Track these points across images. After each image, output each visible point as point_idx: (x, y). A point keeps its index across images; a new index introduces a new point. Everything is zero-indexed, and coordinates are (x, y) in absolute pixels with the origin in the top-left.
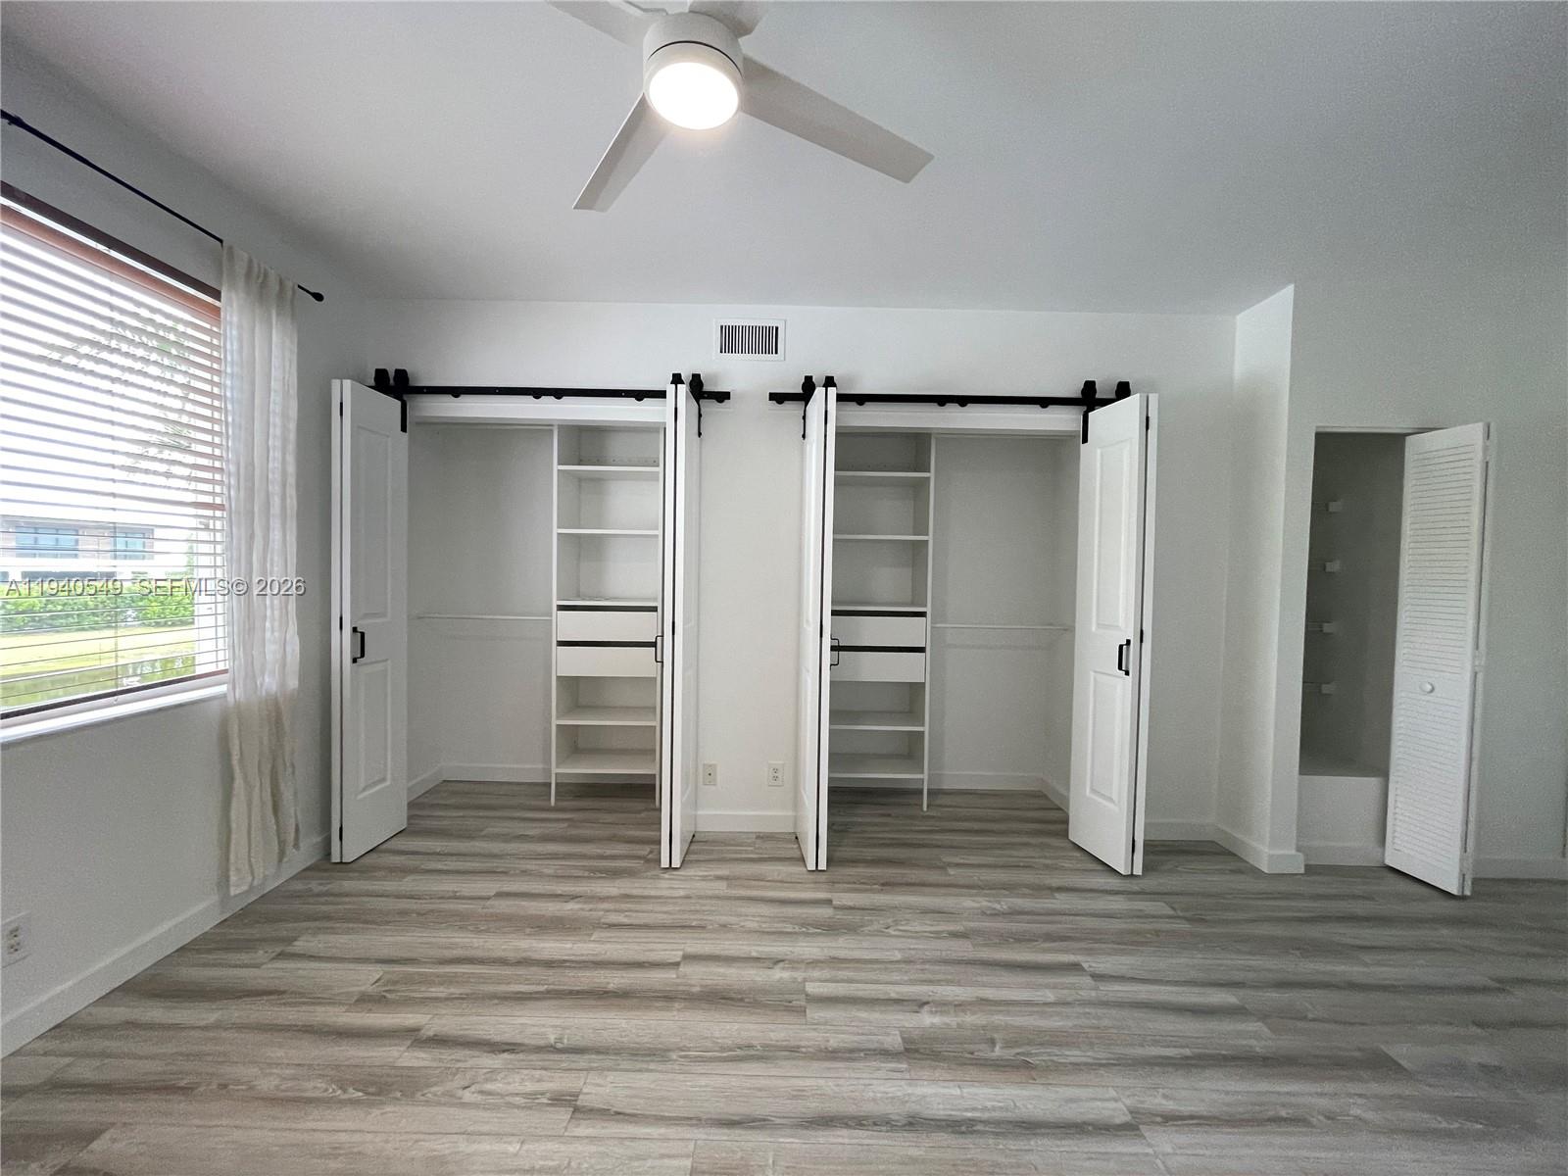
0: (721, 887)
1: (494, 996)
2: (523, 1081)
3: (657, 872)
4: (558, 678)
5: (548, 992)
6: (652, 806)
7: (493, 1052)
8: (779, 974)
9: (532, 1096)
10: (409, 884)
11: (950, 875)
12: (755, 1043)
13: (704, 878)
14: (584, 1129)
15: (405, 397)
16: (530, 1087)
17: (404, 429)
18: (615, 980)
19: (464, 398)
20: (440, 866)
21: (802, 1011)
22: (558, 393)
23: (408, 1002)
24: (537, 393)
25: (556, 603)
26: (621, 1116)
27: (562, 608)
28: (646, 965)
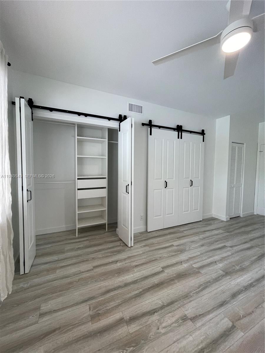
0: (147, 249)
1: (131, 298)
2: (169, 319)
3: (128, 249)
4: (78, 200)
5: (143, 290)
6: (105, 231)
7: (151, 315)
8: (185, 266)
9: (177, 321)
10: (60, 273)
11: (185, 233)
12: (202, 283)
13: (141, 247)
14: (199, 324)
15: (33, 108)
16: (174, 319)
17: (32, 120)
18: (155, 280)
19: (54, 112)
20: (63, 264)
21: (199, 272)
22: (86, 115)
23: (108, 312)
24: (79, 114)
25: (77, 177)
26: (201, 316)
27: (78, 179)
28: (157, 273)
